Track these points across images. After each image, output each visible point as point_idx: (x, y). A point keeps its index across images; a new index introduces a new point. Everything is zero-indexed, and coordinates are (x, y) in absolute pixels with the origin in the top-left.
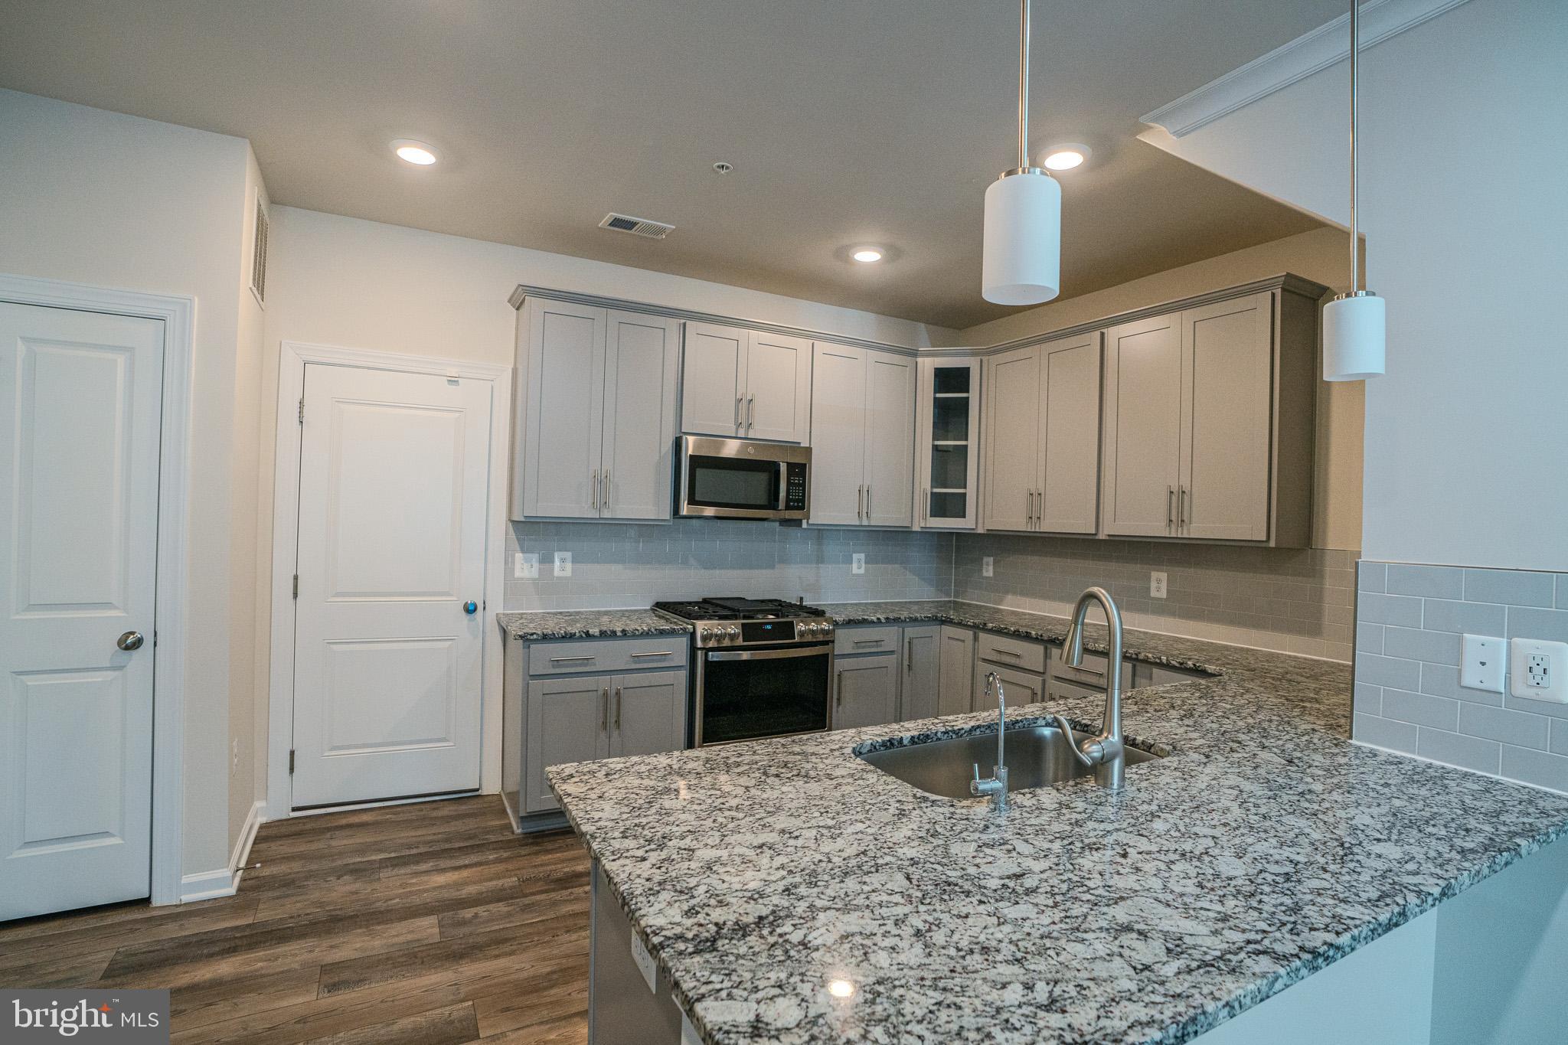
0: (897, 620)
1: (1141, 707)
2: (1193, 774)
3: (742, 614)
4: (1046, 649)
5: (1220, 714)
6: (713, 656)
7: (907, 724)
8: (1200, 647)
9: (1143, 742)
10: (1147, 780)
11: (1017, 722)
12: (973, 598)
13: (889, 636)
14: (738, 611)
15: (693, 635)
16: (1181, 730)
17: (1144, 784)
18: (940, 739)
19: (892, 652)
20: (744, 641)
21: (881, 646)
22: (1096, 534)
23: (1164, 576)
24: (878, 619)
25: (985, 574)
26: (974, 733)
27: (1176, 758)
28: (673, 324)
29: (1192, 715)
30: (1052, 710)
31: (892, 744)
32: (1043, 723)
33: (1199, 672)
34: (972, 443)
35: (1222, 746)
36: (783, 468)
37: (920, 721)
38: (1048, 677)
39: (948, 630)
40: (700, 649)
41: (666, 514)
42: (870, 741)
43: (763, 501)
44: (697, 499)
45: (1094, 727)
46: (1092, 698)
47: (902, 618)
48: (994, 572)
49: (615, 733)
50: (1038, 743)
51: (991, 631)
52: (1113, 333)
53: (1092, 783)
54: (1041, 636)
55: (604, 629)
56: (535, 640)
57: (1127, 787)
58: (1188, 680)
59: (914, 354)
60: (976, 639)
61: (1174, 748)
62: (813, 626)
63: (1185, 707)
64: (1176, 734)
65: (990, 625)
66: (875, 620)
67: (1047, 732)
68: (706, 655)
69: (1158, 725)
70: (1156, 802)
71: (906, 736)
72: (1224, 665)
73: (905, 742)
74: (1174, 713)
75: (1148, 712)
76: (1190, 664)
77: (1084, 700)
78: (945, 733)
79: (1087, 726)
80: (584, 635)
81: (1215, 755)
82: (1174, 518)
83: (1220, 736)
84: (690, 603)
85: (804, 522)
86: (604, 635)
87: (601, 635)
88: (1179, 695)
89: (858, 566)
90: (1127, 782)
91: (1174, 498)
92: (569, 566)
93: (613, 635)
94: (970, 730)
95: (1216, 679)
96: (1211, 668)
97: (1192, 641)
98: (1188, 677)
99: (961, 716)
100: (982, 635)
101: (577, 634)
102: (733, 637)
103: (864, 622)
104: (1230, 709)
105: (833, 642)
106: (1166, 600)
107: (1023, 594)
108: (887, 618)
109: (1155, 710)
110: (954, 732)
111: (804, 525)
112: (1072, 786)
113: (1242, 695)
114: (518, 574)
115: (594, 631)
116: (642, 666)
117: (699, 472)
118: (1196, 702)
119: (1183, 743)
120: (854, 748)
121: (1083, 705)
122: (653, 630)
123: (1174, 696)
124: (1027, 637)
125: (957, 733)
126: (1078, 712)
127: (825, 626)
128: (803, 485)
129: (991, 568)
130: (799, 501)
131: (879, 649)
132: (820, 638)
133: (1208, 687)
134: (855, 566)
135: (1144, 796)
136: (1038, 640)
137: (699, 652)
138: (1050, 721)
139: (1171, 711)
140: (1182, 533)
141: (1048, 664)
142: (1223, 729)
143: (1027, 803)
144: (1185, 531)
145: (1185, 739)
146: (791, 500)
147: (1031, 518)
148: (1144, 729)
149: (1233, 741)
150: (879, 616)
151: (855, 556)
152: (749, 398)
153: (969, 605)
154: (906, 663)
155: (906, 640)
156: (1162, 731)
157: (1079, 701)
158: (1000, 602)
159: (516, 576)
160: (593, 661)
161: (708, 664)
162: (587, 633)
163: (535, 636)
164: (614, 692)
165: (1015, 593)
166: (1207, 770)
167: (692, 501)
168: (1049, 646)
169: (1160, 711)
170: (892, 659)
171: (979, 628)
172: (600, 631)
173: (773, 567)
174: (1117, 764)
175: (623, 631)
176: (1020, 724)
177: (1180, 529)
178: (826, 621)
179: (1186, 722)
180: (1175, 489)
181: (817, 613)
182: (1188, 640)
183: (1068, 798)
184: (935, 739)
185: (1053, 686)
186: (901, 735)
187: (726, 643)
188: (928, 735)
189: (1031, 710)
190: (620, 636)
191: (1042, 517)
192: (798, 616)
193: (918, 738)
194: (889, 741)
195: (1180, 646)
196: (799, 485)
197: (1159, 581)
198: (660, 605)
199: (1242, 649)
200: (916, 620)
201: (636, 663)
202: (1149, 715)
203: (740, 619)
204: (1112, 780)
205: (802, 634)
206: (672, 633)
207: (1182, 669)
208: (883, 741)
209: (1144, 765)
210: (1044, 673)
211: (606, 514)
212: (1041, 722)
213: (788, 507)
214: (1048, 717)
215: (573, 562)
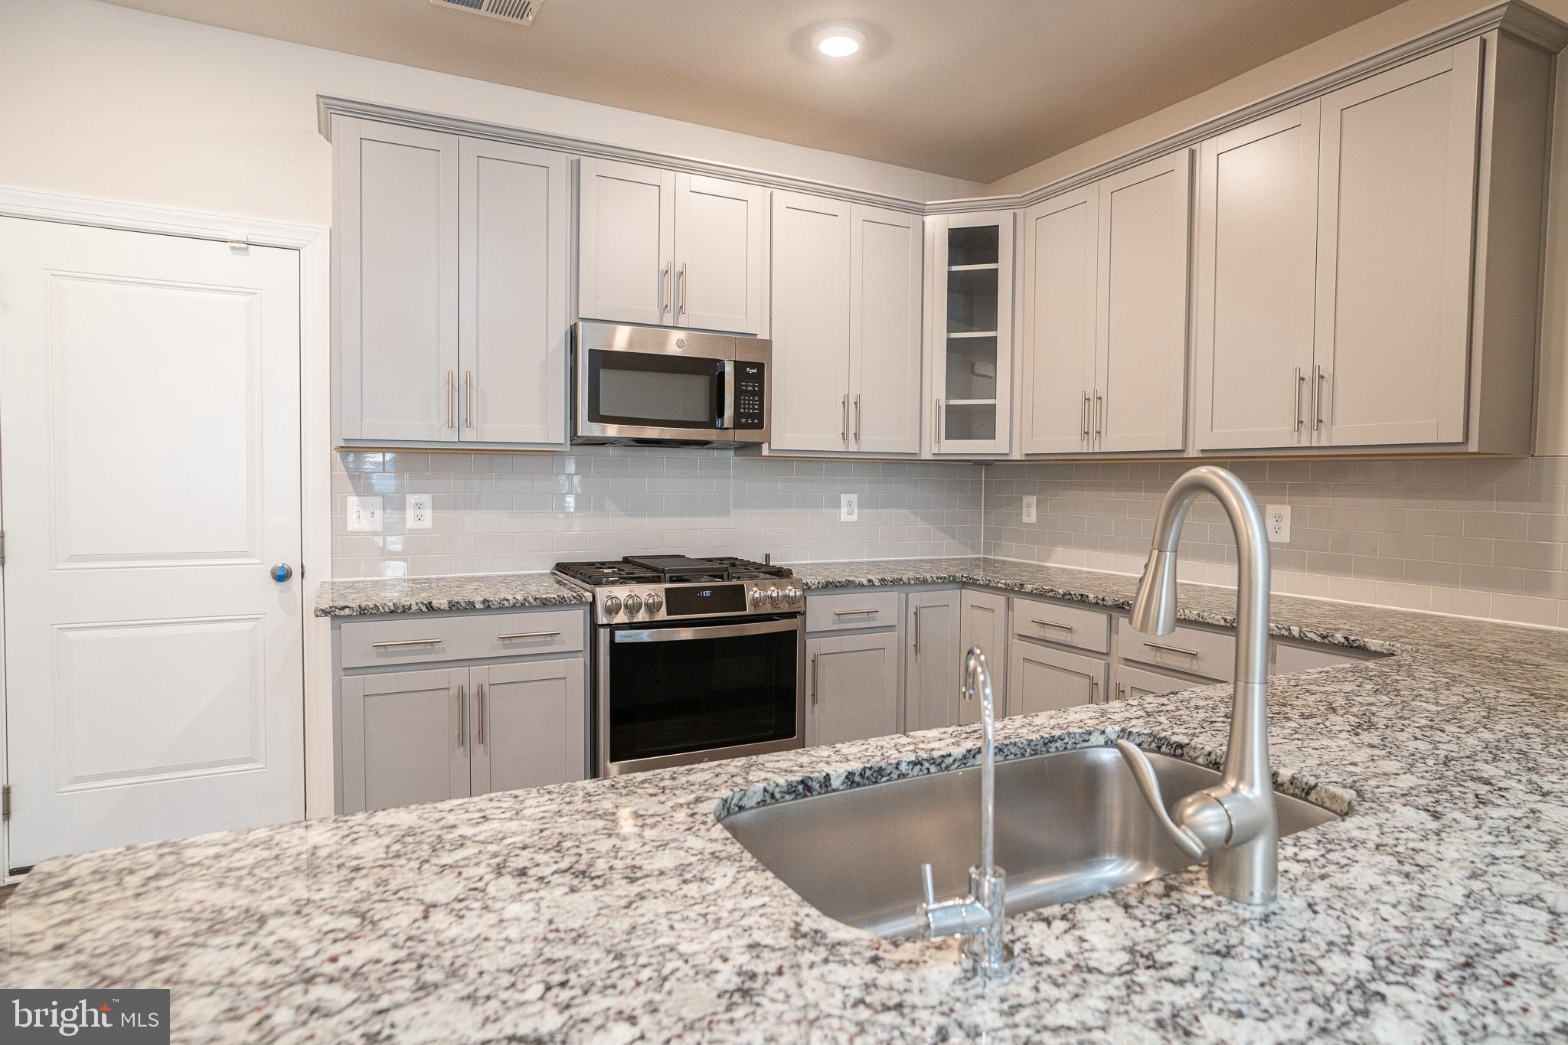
0: (897, 583)
1: (1276, 709)
2: (1421, 859)
3: (668, 576)
4: (1110, 618)
5: (1424, 722)
6: (621, 636)
7: (846, 748)
8: (1347, 613)
9: (1293, 781)
10: (1323, 877)
11: (1053, 740)
12: (1011, 554)
13: (887, 605)
14: (663, 571)
15: (593, 605)
16: (1361, 756)
17: (1320, 890)
18: (904, 776)
19: (891, 628)
20: (669, 613)
21: (874, 619)
22: (1182, 451)
23: (1286, 511)
24: (869, 581)
25: (1025, 519)
26: (971, 762)
27: (1369, 820)
28: (559, 162)
29: (1372, 725)
30: (1117, 717)
31: (808, 789)
32: (1101, 740)
33: (1353, 648)
34: (1002, 333)
35: (1456, 791)
36: (729, 369)
37: (873, 741)
38: (1113, 659)
39: (972, 596)
40: (603, 626)
41: (558, 434)
42: (761, 785)
43: (702, 417)
44: (602, 412)
45: (1195, 749)
46: (1186, 694)
47: (905, 579)
48: (1038, 516)
49: (479, 749)
50: (1091, 778)
51: (1031, 595)
52: (1208, 150)
53: (1203, 887)
54: (1103, 600)
55: (456, 599)
56: (350, 616)
57: (1284, 899)
58: (1346, 663)
59: (919, 210)
60: (1009, 606)
61: (1360, 793)
62: (773, 592)
63: (1354, 710)
64: (1355, 764)
65: (1028, 587)
66: (865, 582)
67: (1108, 756)
68: (612, 635)
69: (1315, 744)
70: (1360, 947)
71: (837, 772)
72: (1395, 638)
73: (836, 783)
74: (1337, 721)
75: (1289, 719)
76: (1339, 637)
77: (1173, 698)
78: (917, 763)
79: (1181, 746)
80: (424, 609)
81: (1453, 814)
82: (1305, 418)
83: (1441, 768)
84: (603, 564)
85: (765, 447)
86: (454, 608)
87: (450, 608)
88: (1337, 687)
89: (849, 510)
90: (1282, 883)
91: (1306, 388)
92: (428, 513)
93: (470, 608)
94: (964, 757)
95: (1391, 660)
96: (1374, 644)
97: (1333, 605)
98: (1346, 659)
99: (950, 730)
100: (1018, 602)
101: (414, 608)
102: (652, 608)
103: (847, 586)
104: (1438, 713)
105: (804, 614)
106: (1289, 545)
107: (1078, 545)
108: (883, 580)
109: (1302, 715)
110: (932, 761)
111: (765, 451)
112: (1160, 897)
113: (1448, 686)
114: (353, 525)
115: (441, 602)
116: (515, 652)
117: (604, 375)
118: (1371, 700)
119: (1373, 782)
120: (725, 801)
121: (1171, 707)
122: (531, 600)
123: (1328, 689)
124: (1082, 601)
125: (939, 762)
126: (1163, 719)
127: (791, 591)
128: (760, 394)
129: (1034, 511)
130: (753, 416)
131: (872, 624)
132: (785, 608)
133: (1383, 673)
134: (844, 510)
135: (1327, 926)
136: (1099, 605)
137: (602, 631)
138: (1113, 737)
139: (1332, 717)
140: (1319, 441)
141: (1114, 642)
142: (1442, 753)
143: (1055, 950)
144: (1324, 436)
145: (1376, 775)
146: (744, 415)
147: (1087, 433)
148: (1290, 753)
149: (1473, 779)
150: (871, 577)
151: (844, 498)
152: (678, 269)
153: (1003, 562)
154: (911, 642)
155: (911, 611)
156: (1326, 758)
157: (1164, 700)
158: (1046, 559)
159: (349, 529)
160: (440, 645)
161: (616, 648)
162: (430, 607)
163: (347, 611)
164: (474, 690)
165: (1066, 543)
166: (1450, 852)
167: (595, 416)
168: (1115, 614)
169: (1311, 716)
170: (890, 639)
171: (1013, 591)
172: (449, 602)
173: (727, 513)
174: (1260, 849)
175: (485, 601)
176: (1059, 744)
177: (1315, 433)
178: (792, 584)
179: (1366, 737)
180: (1307, 374)
181: (782, 574)
182: (1326, 603)
183: (1151, 934)
184: (895, 776)
185: (1125, 675)
186: (827, 769)
187: (642, 616)
188: (881, 769)
189: (1079, 716)
190: (480, 609)
191: (1103, 432)
192: (751, 578)
193: (862, 775)
194: (802, 782)
195: (1316, 611)
196: (753, 393)
197: (1278, 518)
198: (562, 567)
199: (1415, 616)
200: (924, 582)
201: (505, 647)
202: (1293, 725)
203: (665, 582)
204: (1251, 883)
205: (756, 603)
206: (561, 603)
207: (1325, 644)
208: (790, 784)
209: (1309, 836)
210: (1107, 654)
211: (468, 435)
212: (1097, 739)
213: (737, 425)
214: (1109, 730)
215: (433, 509)
